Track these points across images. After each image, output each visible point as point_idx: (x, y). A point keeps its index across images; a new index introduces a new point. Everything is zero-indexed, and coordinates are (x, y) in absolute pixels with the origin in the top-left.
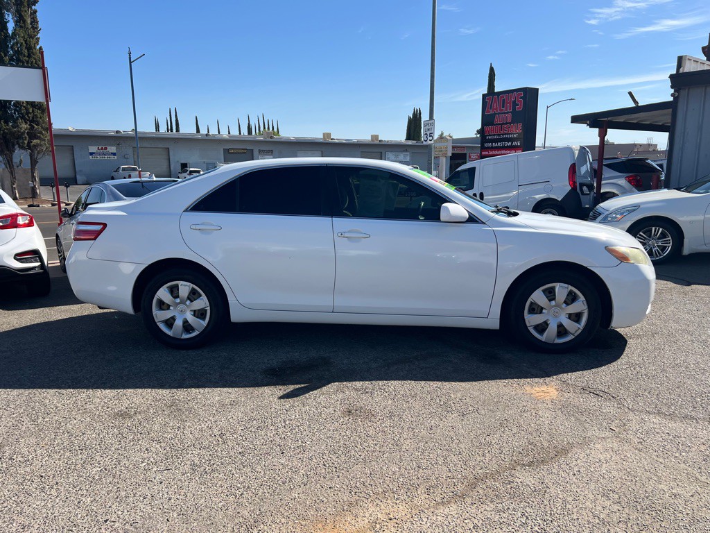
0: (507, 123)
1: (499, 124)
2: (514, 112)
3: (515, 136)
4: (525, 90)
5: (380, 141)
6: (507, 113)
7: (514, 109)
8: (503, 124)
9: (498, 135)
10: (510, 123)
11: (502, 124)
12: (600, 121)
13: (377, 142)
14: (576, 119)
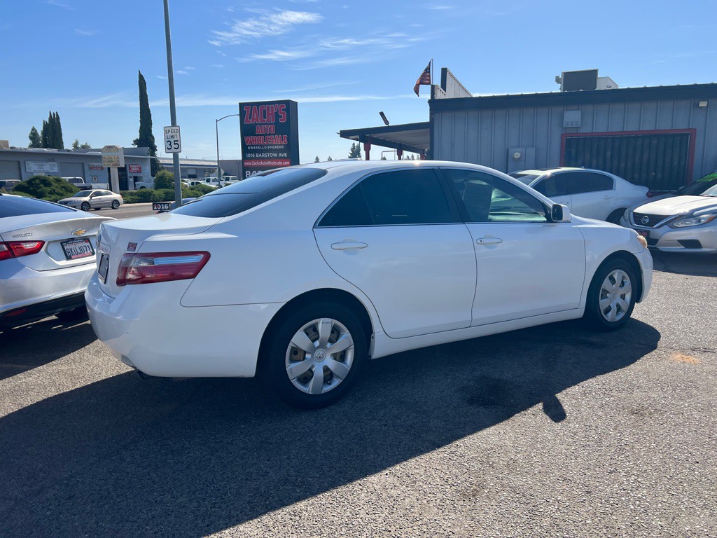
0: (270, 135)
1: (261, 135)
2: (277, 123)
3: (280, 147)
4: (288, 103)
5: (11, 148)
6: (269, 124)
7: (277, 121)
8: (266, 134)
9: (261, 146)
10: (274, 135)
11: (264, 135)
12: (368, 137)
13: (9, 149)
14: (345, 134)
